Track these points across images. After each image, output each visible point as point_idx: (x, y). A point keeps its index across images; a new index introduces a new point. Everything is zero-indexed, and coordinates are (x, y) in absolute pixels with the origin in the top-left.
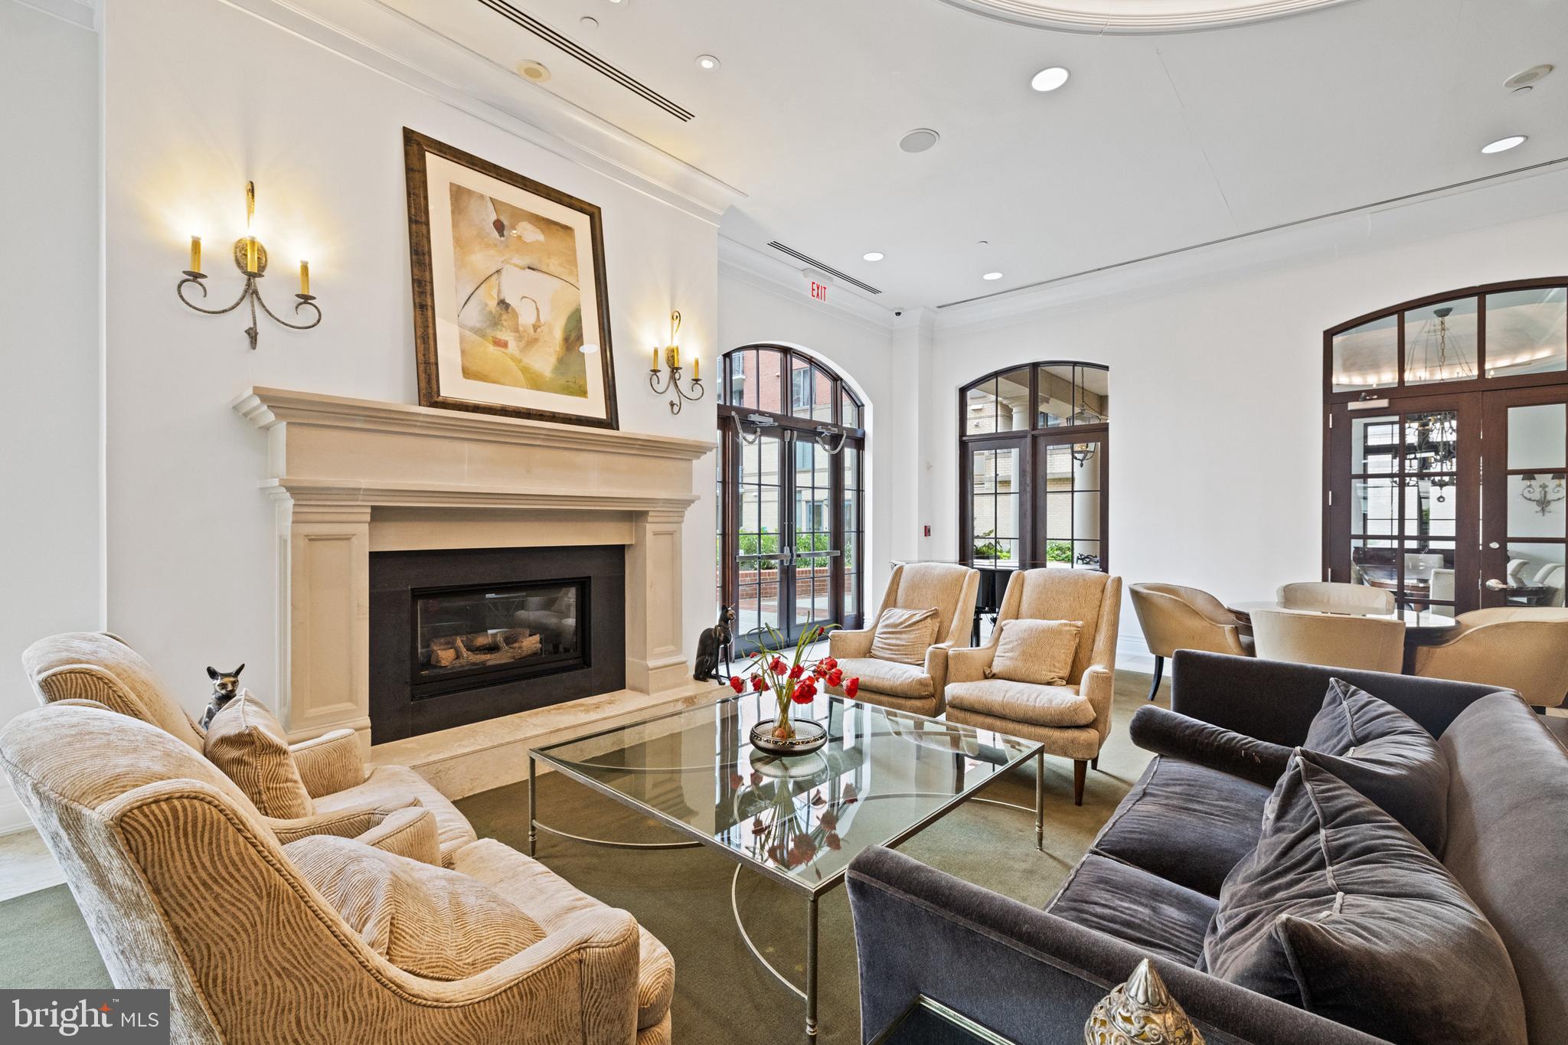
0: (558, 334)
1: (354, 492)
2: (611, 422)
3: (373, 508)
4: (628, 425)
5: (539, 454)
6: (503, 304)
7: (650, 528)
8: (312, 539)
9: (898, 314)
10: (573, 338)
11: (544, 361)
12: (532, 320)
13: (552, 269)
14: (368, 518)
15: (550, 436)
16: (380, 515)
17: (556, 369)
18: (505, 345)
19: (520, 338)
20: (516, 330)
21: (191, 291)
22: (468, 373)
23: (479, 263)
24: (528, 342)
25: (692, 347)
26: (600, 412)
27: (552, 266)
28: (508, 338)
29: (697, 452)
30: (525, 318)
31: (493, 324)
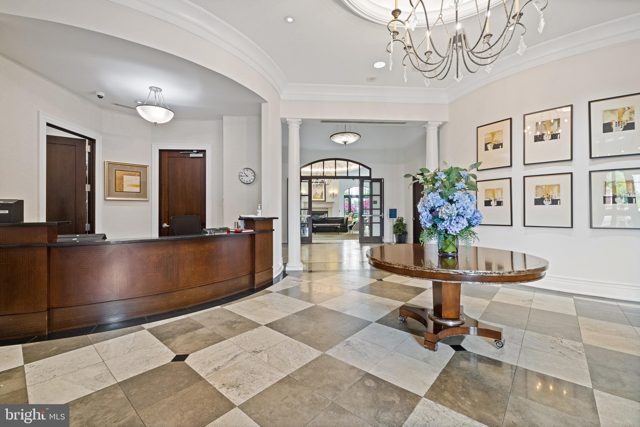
0: (321, 194)
2: (325, 201)
4: (327, 201)
5: (318, 204)
10: (322, 194)
11: (319, 197)
15: (318, 202)
22: (313, 198)
23: (315, 190)
24: (318, 195)
25: (336, 192)
26: (324, 200)
27: (321, 188)
28: (316, 195)
29: (333, 203)
30: (318, 193)
31: (316, 194)
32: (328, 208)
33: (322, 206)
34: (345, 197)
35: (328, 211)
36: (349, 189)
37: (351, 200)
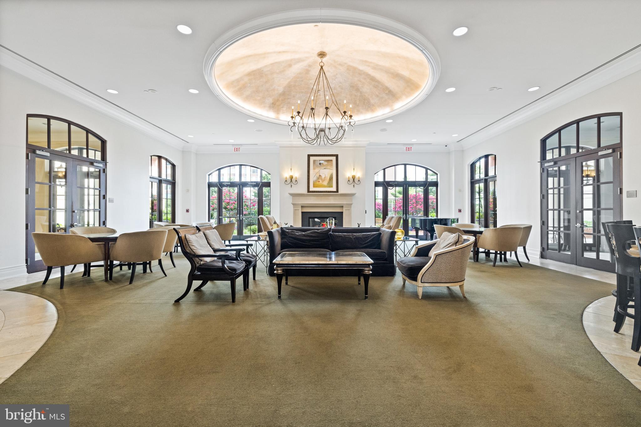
0: (328, 178)
1: (298, 204)
2: (337, 191)
3: (301, 206)
4: (340, 191)
5: (323, 197)
6: (320, 176)
7: (344, 209)
8: (295, 210)
9: (446, 146)
10: (331, 178)
11: (325, 183)
12: (324, 177)
13: (328, 168)
14: (301, 207)
15: (323, 195)
16: (302, 207)
17: (328, 184)
18: (319, 182)
19: (322, 180)
20: (321, 179)
21: (286, 183)
22: (314, 187)
23: (317, 170)
24: (323, 181)
25: (359, 174)
26: (335, 190)
27: (329, 167)
28: (320, 180)
29: (353, 195)
30: (323, 177)
31: (318, 178)
32: (342, 207)
33: (332, 201)
34: (377, 184)
35: (343, 212)
36: (384, 169)
37: (389, 190)
